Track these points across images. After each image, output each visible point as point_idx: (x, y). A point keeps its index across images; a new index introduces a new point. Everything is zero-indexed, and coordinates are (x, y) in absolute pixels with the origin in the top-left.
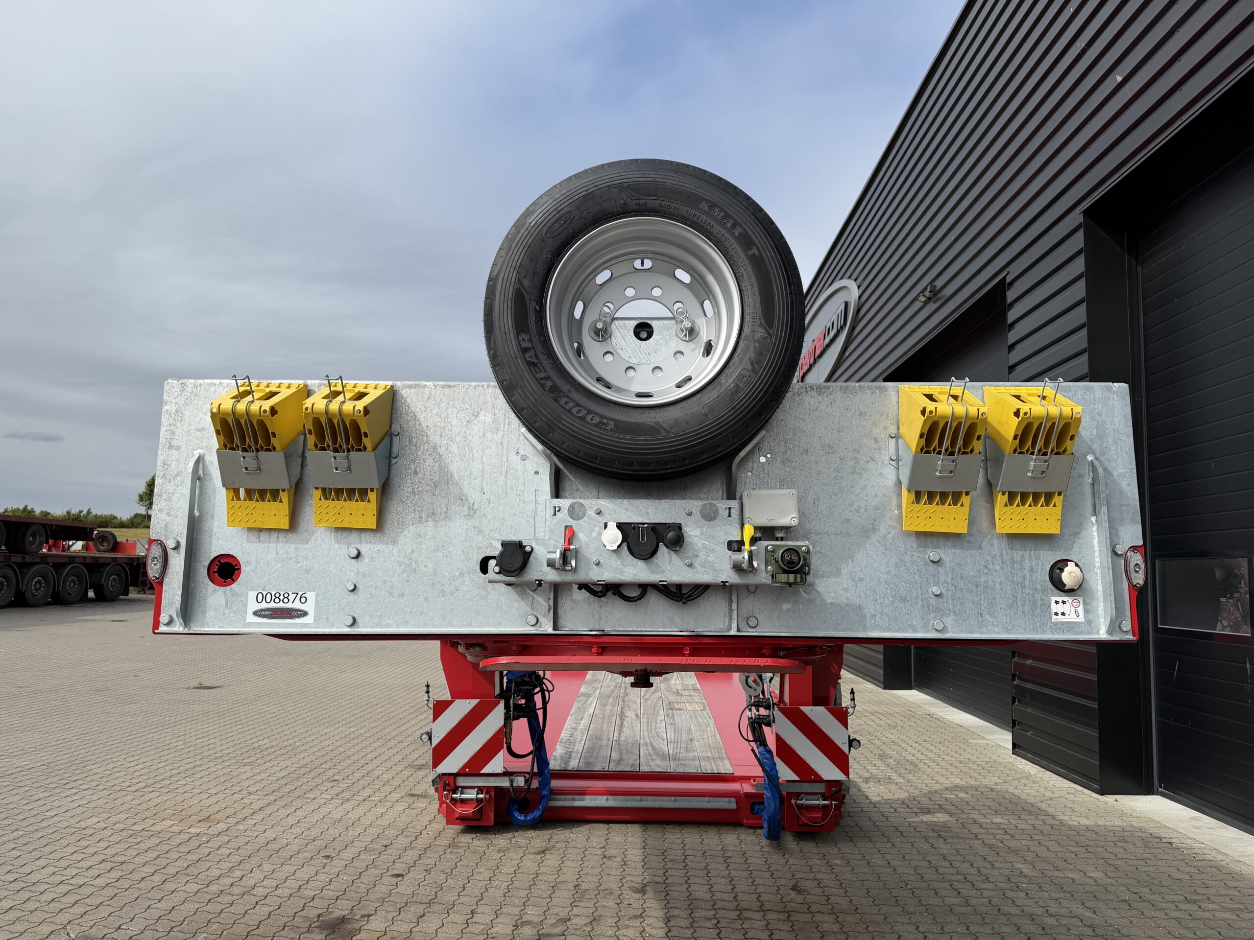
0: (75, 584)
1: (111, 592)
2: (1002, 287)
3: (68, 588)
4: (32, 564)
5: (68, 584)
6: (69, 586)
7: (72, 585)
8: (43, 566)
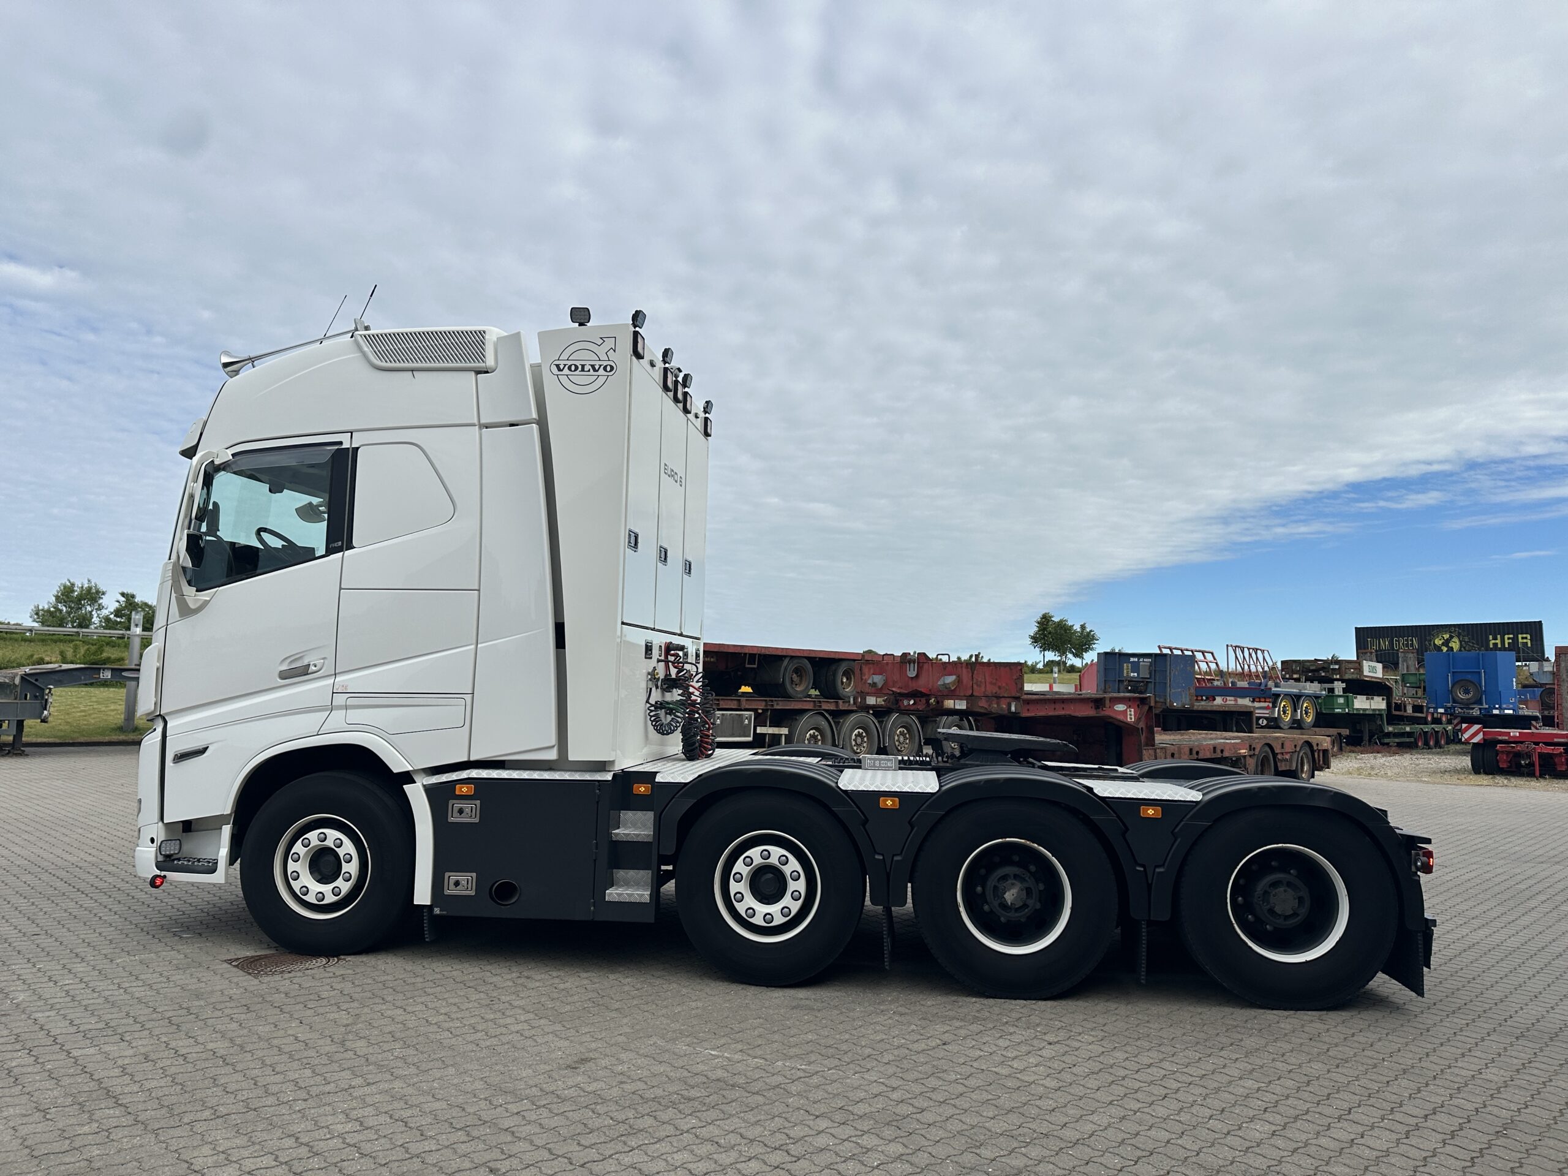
6: (898, 741)
8: (863, 714)
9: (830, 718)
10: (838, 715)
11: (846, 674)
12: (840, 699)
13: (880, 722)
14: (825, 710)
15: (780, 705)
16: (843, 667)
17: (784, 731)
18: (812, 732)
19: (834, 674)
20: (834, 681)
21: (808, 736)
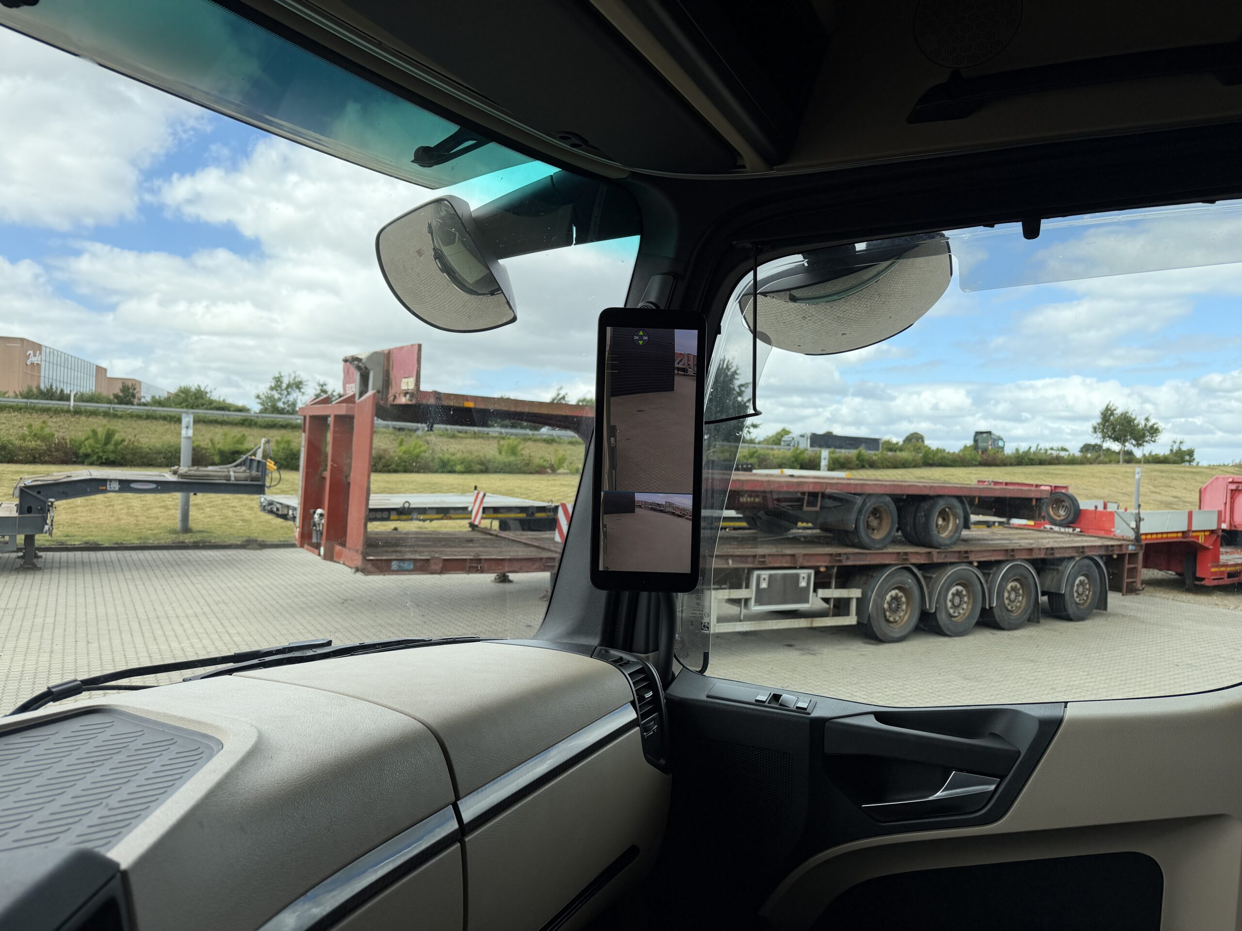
0: (1017, 596)
1: (1077, 604)
3: (1007, 602)
4: (942, 566)
5: (1006, 595)
6: (1009, 598)
7: (1013, 596)
8: (964, 567)
9: (919, 574)
10: (931, 569)
11: (944, 515)
12: (935, 547)
13: (986, 576)
14: (912, 563)
15: (852, 558)
16: (941, 504)
17: (855, 593)
18: (893, 593)
19: (928, 516)
20: (927, 524)
21: (888, 598)
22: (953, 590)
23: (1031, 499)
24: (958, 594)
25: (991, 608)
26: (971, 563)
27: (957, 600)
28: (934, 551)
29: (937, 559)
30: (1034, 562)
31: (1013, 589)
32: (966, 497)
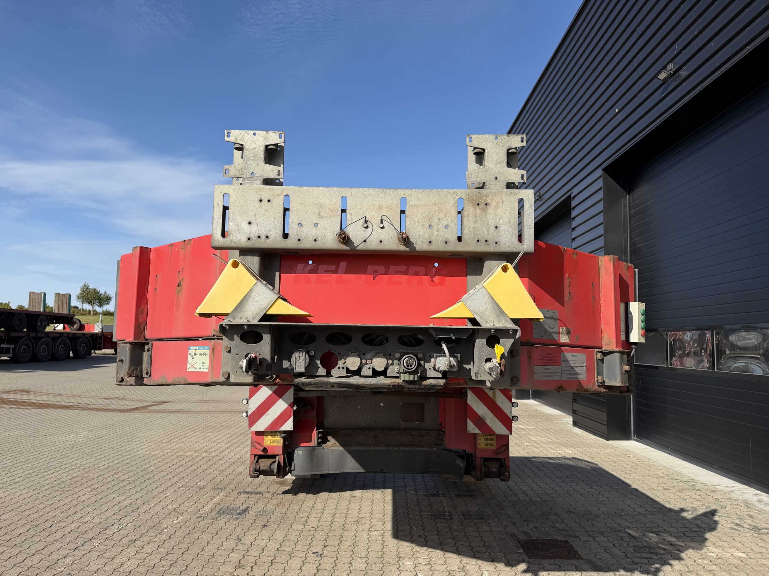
0: (63, 349)
1: (82, 353)
2: (569, 199)
3: (60, 351)
4: (41, 338)
5: (60, 349)
7: (62, 349)
8: (47, 339)
9: (33, 340)
10: (37, 339)
11: (41, 321)
12: (39, 332)
13: (54, 342)
14: (31, 337)
15: (14, 334)
16: (41, 318)
17: (13, 346)
18: (24, 347)
20: (36, 325)
21: (22, 348)
22: (43, 347)
23: (68, 317)
24: (44, 348)
25: (55, 353)
26: (49, 337)
27: (44, 350)
28: (38, 333)
29: (39, 335)
30: (68, 338)
31: (62, 347)
32: (49, 315)
